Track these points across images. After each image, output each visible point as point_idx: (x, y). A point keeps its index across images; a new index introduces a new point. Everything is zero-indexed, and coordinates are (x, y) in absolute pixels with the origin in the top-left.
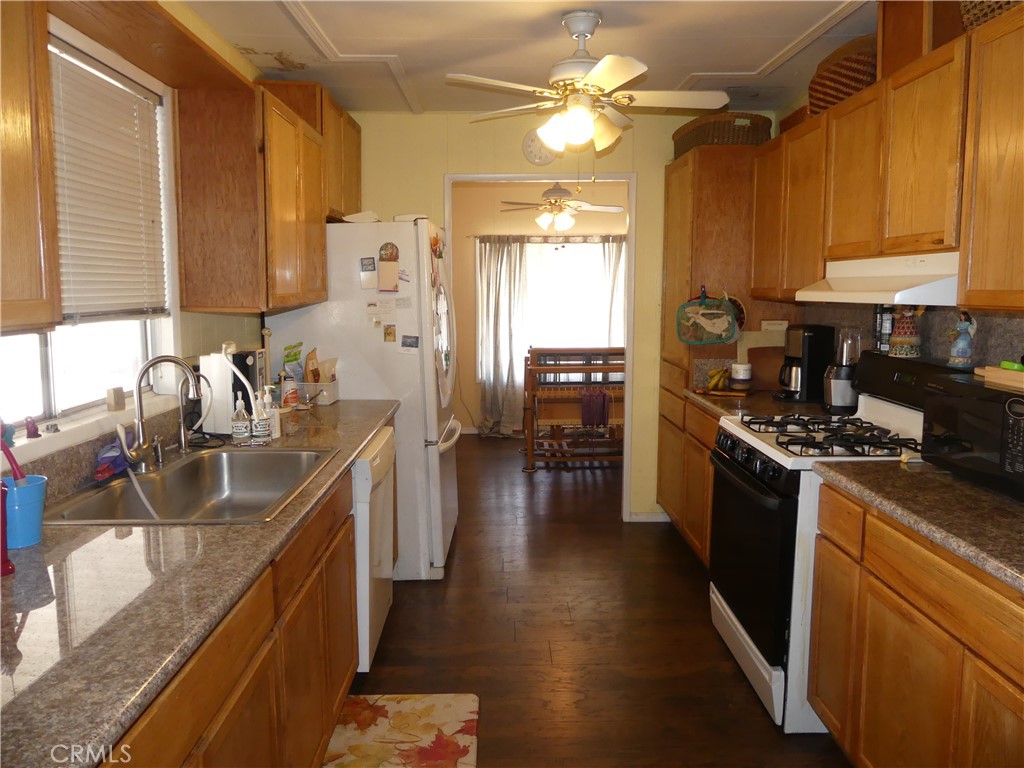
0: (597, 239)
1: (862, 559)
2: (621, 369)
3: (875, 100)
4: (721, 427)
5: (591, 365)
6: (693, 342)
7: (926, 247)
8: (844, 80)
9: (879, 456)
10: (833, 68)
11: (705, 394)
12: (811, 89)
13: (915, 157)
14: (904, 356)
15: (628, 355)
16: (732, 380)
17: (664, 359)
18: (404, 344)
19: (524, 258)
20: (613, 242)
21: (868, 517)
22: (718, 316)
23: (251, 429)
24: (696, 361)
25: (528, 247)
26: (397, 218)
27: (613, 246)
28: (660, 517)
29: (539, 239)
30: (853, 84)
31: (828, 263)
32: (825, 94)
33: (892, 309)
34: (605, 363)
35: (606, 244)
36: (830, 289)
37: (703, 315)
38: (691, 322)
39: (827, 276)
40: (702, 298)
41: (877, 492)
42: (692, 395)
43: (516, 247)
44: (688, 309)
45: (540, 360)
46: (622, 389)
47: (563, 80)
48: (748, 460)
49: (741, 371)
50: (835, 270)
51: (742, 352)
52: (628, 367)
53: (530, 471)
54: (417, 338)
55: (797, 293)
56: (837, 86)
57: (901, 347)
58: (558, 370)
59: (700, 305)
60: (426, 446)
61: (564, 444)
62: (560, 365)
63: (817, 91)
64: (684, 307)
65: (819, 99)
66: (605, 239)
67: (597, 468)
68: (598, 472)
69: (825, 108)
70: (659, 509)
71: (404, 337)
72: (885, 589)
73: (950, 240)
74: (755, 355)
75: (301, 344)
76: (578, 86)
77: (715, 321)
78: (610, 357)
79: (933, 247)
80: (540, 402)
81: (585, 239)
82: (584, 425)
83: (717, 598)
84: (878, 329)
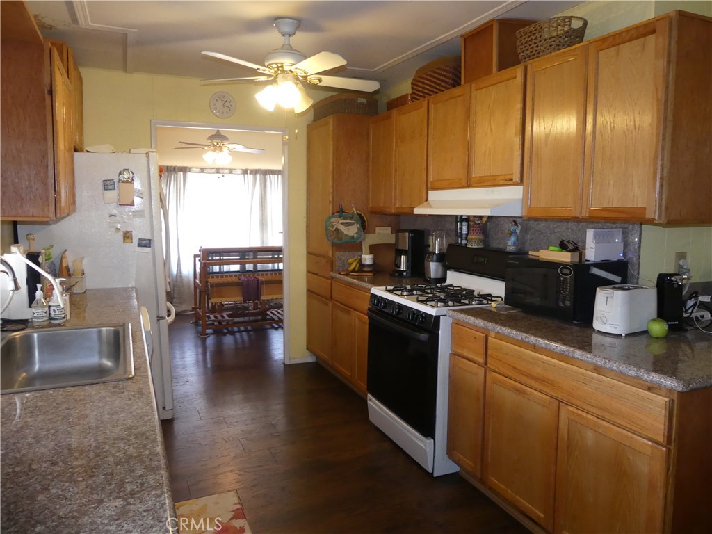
0: (240, 172)
1: (486, 364)
2: (279, 260)
3: (463, 95)
4: (372, 294)
5: (245, 259)
6: (336, 241)
7: (501, 183)
8: (437, 81)
9: (475, 305)
10: (429, 73)
11: (347, 275)
12: (412, 84)
13: (492, 131)
14: (476, 247)
15: (285, 251)
16: (362, 266)
17: (309, 253)
18: (140, 245)
19: (187, 184)
20: (250, 174)
21: (490, 338)
22: (351, 224)
23: (50, 314)
24: (338, 254)
25: (189, 175)
26: (132, 151)
27: (250, 177)
28: (310, 359)
29: (198, 170)
30: (443, 84)
31: (429, 192)
32: (424, 88)
33: (468, 219)
34: (255, 258)
35: (246, 175)
36: (430, 206)
37: (342, 223)
38: (334, 228)
39: (429, 199)
40: (340, 212)
41: (496, 323)
42: (338, 275)
43: (181, 174)
44: (332, 220)
45: (208, 256)
46: (280, 274)
47: (276, 64)
48: (399, 313)
49: (368, 259)
50: (434, 195)
51: (365, 248)
52: (285, 260)
53: (202, 337)
54: (150, 240)
55: (415, 209)
56: (432, 84)
57: (474, 241)
58: (221, 263)
59: (340, 217)
60: (158, 320)
61: (225, 316)
62: (223, 259)
63: (417, 85)
64: (330, 218)
65: (419, 91)
66: (245, 172)
67: (243, 331)
68: (244, 334)
69: (424, 97)
70: (308, 353)
71: (140, 239)
72: (506, 379)
73: (517, 178)
74: (373, 249)
75: (52, 246)
76: (286, 68)
77: (350, 227)
78: (259, 253)
79: (506, 183)
80: (212, 286)
81: (231, 171)
82: (244, 301)
83: (374, 403)
84: (459, 231)
